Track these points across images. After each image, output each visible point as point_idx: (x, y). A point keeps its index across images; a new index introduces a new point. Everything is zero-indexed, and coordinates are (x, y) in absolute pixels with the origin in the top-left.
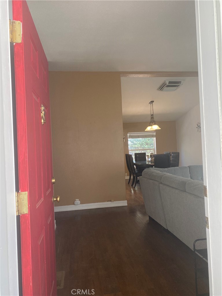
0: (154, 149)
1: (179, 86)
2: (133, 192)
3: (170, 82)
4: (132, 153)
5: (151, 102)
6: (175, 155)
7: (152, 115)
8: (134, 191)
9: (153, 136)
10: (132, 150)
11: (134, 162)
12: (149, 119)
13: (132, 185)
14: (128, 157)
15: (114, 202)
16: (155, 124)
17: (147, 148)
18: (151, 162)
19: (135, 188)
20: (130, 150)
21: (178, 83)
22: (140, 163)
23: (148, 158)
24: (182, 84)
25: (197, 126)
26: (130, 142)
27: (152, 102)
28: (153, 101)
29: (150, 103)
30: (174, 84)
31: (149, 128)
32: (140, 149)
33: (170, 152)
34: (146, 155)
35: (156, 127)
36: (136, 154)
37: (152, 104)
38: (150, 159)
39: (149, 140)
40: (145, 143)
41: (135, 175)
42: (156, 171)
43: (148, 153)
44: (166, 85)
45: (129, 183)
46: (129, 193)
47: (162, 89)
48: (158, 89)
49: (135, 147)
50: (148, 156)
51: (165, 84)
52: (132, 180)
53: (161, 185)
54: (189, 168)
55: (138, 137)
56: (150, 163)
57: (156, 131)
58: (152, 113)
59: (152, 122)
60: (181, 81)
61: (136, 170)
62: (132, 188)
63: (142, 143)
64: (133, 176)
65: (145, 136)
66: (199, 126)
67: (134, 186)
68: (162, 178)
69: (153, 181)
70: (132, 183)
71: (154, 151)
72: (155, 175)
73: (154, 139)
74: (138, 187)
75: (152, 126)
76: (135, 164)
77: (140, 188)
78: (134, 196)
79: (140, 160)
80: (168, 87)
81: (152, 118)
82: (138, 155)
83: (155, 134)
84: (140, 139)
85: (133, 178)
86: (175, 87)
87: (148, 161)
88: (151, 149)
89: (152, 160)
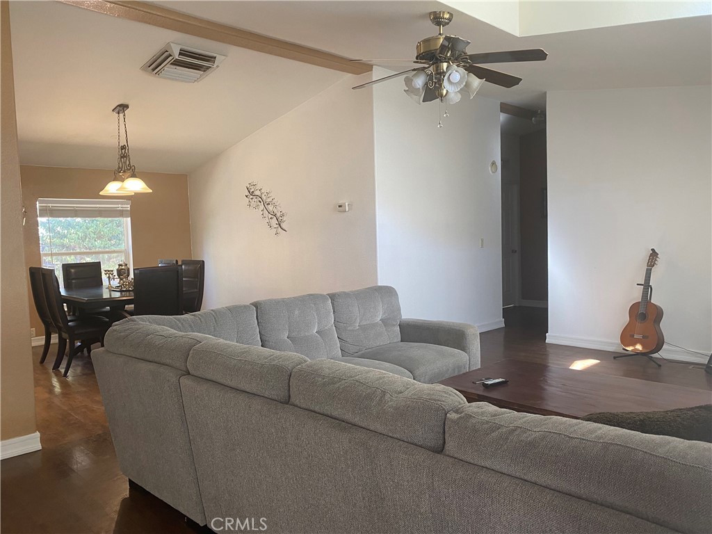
0: (126, 252)
1: (208, 68)
2: (57, 388)
3: (182, 53)
4: (54, 263)
5: (120, 106)
6: (191, 267)
7: (123, 148)
8: (64, 385)
9: (121, 213)
10: (52, 255)
11: (63, 292)
12: (114, 162)
13: (56, 367)
14: (40, 280)
16: (133, 176)
17: (99, 248)
18: (121, 291)
19: (65, 374)
20: (46, 255)
21: (208, 61)
22: (83, 296)
23: (109, 278)
24: (218, 66)
25: (247, 193)
26: (45, 227)
27: (122, 108)
28: (127, 106)
29: (117, 110)
30: (196, 62)
31: (112, 188)
32: (78, 251)
33: (177, 261)
34: (103, 269)
35: (135, 186)
36: (66, 268)
37: (121, 115)
38: (116, 282)
39: (105, 224)
40: (94, 233)
41: (65, 335)
42: (158, 327)
43: (109, 265)
44: (171, 58)
45: (42, 361)
46: (47, 395)
47: (158, 66)
48: (145, 68)
49: (63, 246)
50: (109, 272)
51: (167, 54)
52: (54, 349)
53: (185, 381)
54: (256, 308)
55: (76, 213)
56: (118, 294)
57: (135, 199)
58: (123, 143)
59: (125, 165)
60: (215, 55)
61: (69, 318)
62: (56, 375)
63: (84, 232)
64: (57, 335)
65: (95, 210)
66: (252, 194)
67: (63, 371)
68: (190, 355)
69: (152, 367)
70: (55, 358)
71: (127, 257)
72: (157, 343)
73: (127, 221)
74: (79, 370)
75: (123, 180)
76: (65, 300)
77: (83, 374)
78: (66, 408)
79: (81, 287)
80: (178, 67)
81: (122, 157)
82: (73, 270)
83: (128, 207)
84: (79, 219)
85: (57, 341)
86: (198, 70)
87: (108, 288)
88: (114, 252)
89: (123, 285)
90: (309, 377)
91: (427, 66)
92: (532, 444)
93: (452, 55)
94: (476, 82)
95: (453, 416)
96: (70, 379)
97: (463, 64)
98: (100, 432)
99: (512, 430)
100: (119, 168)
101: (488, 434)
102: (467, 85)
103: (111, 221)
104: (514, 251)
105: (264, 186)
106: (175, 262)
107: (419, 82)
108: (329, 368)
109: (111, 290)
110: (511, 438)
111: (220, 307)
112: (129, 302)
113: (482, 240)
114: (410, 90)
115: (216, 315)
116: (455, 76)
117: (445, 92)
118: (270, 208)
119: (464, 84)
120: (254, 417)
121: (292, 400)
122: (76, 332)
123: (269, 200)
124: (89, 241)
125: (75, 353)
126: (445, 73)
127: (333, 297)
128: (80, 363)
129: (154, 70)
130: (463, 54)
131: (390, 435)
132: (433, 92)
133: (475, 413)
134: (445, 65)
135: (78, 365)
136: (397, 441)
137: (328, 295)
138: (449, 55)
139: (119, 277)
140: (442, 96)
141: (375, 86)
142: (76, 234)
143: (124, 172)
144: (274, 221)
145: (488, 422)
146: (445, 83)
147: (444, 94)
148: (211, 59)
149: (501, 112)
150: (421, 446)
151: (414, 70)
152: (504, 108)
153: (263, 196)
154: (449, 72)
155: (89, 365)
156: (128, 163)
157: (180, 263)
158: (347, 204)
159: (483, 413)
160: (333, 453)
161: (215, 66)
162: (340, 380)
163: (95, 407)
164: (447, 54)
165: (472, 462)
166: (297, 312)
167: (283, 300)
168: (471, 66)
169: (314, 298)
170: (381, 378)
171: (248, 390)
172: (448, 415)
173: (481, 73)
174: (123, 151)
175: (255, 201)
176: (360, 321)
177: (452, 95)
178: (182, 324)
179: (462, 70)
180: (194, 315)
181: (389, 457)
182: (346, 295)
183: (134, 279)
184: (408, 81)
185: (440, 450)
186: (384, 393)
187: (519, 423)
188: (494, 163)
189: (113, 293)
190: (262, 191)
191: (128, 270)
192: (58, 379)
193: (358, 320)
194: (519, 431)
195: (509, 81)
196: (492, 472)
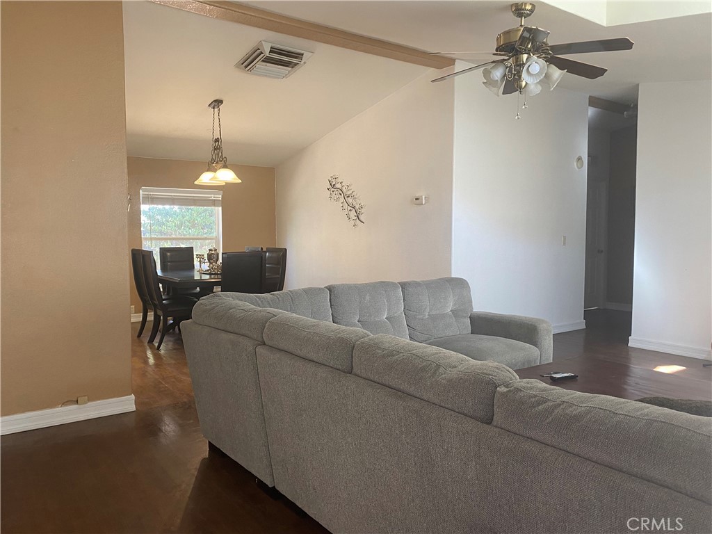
0: (216, 239)
1: (296, 64)
2: (151, 361)
3: (273, 50)
4: (153, 246)
5: (215, 101)
6: (274, 255)
7: (217, 140)
8: (157, 357)
9: (214, 203)
10: (151, 239)
11: (159, 273)
12: (208, 154)
13: (151, 341)
14: (140, 260)
15: (89, 403)
16: (225, 166)
17: (194, 235)
18: (210, 274)
19: (159, 348)
20: (146, 239)
21: (296, 58)
22: (176, 277)
23: (200, 261)
24: (305, 63)
25: (329, 186)
26: (146, 214)
27: (217, 103)
28: (221, 102)
29: (213, 105)
30: (284, 59)
31: (206, 178)
32: (174, 236)
33: (262, 248)
34: (195, 253)
35: (226, 176)
36: (163, 251)
37: (216, 110)
38: (206, 266)
40: (189, 222)
41: (160, 313)
42: (240, 303)
43: (201, 249)
44: (262, 55)
45: (139, 336)
46: (142, 365)
47: (249, 65)
48: (238, 65)
49: (161, 232)
50: (200, 256)
51: (258, 51)
52: (149, 326)
53: (260, 350)
54: (330, 291)
55: (173, 201)
56: (208, 277)
57: (226, 188)
58: (217, 136)
59: (218, 155)
60: (303, 52)
61: (163, 297)
62: (151, 348)
63: (181, 221)
64: (153, 313)
65: (191, 199)
66: (333, 186)
67: (156, 345)
68: (266, 327)
69: (232, 336)
70: (150, 333)
71: (217, 243)
72: (238, 316)
73: (218, 210)
74: (171, 344)
75: (215, 171)
76: (161, 280)
77: (174, 349)
78: (157, 377)
79: (176, 269)
80: (268, 64)
81: (215, 149)
82: (169, 254)
83: (220, 197)
84: (176, 208)
85: (152, 318)
86: (287, 66)
87: (199, 271)
88: (206, 239)
89: (212, 268)
90: (370, 349)
91: (507, 58)
92: (577, 418)
93: (533, 46)
94: (557, 73)
95: (502, 389)
96: (162, 352)
97: (544, 56)
98: (186, 400)
99: (558, 404)
100: (212, 159)
101: (534, 407)
102: (547, 76)
103: (205, 211)
104: (600, 252)
105: (345, 179)
106: (260, 250)
107: (498, 74)
108: (389, 343)
109: (202, 273)
110: (556, 411)
111: (296, 288)
112: (217, 284)
113: (565, 237)
114: (489, 82)
115: (294, 295)
116: (535, 66)
117: (524, 84)
118: (350, 200)
119: (544, 75)
120: (319, 384)
121: (354, 370)
122: (169, 310)
123: (349, 192)
124: (184, 229)
125: (168, 330)
126: (524, 64)
127: (404, 286)
128: (172, 339)
129: (246, 67)
130: (544, 45)
131: (442, 404)
132: (512, 85)
133: (524, 387)
134: (525, 56)
135: (170, 341)
136: (448, 411)
137: (399, 283)
138: (529, 47)
139: (209, 261)
140: (521, 88)
141: (456, 78)
142: (173, 222)
143: (217, 163)
144: (353, 214)
145: (535, 396)
146: (524, 75)
147: (523, 86)
148: (298, 56)
149: (589, 105)
150: (471, 417)
151: (493, 62)
152: (593, 102)
153: (344, 189)
154: (528, 64)
155: (179, 341)
156: (220, 155)
157: (264, 250)
158: (424, 197)
159: (531, 388)
160: (389, 419)
161: (302, 63)
162: (399, 353)
163: (183, 378)
164: (527, 45)
165: (518, 432)
166: (368, 298)
167: (356, 286)
168: (552, 57)
169: (385, 286)
170: (437, 353)
171: (315, 360)
172: (498, 389)
173: (562, 65)
174: (217, 143)
175: (336, 194)
176: (431, 310)
177: (532, 87)
178: (262, 302)
179: (542, 61)
180: (273, 294)
181: (439, 425)
182: (417, 284)
183: (222, 263)
184: (487, 74)
185: (489, 421)
186: (438, 366)
187: (566, 398)
188: (579, 159)
189: (203, 275)
190: (343, 184)
191: (218, 255)
192: (152, 352)
193: (428, 310)
194: (565, 405)
195: (593, 72)
196: (536, 442)
